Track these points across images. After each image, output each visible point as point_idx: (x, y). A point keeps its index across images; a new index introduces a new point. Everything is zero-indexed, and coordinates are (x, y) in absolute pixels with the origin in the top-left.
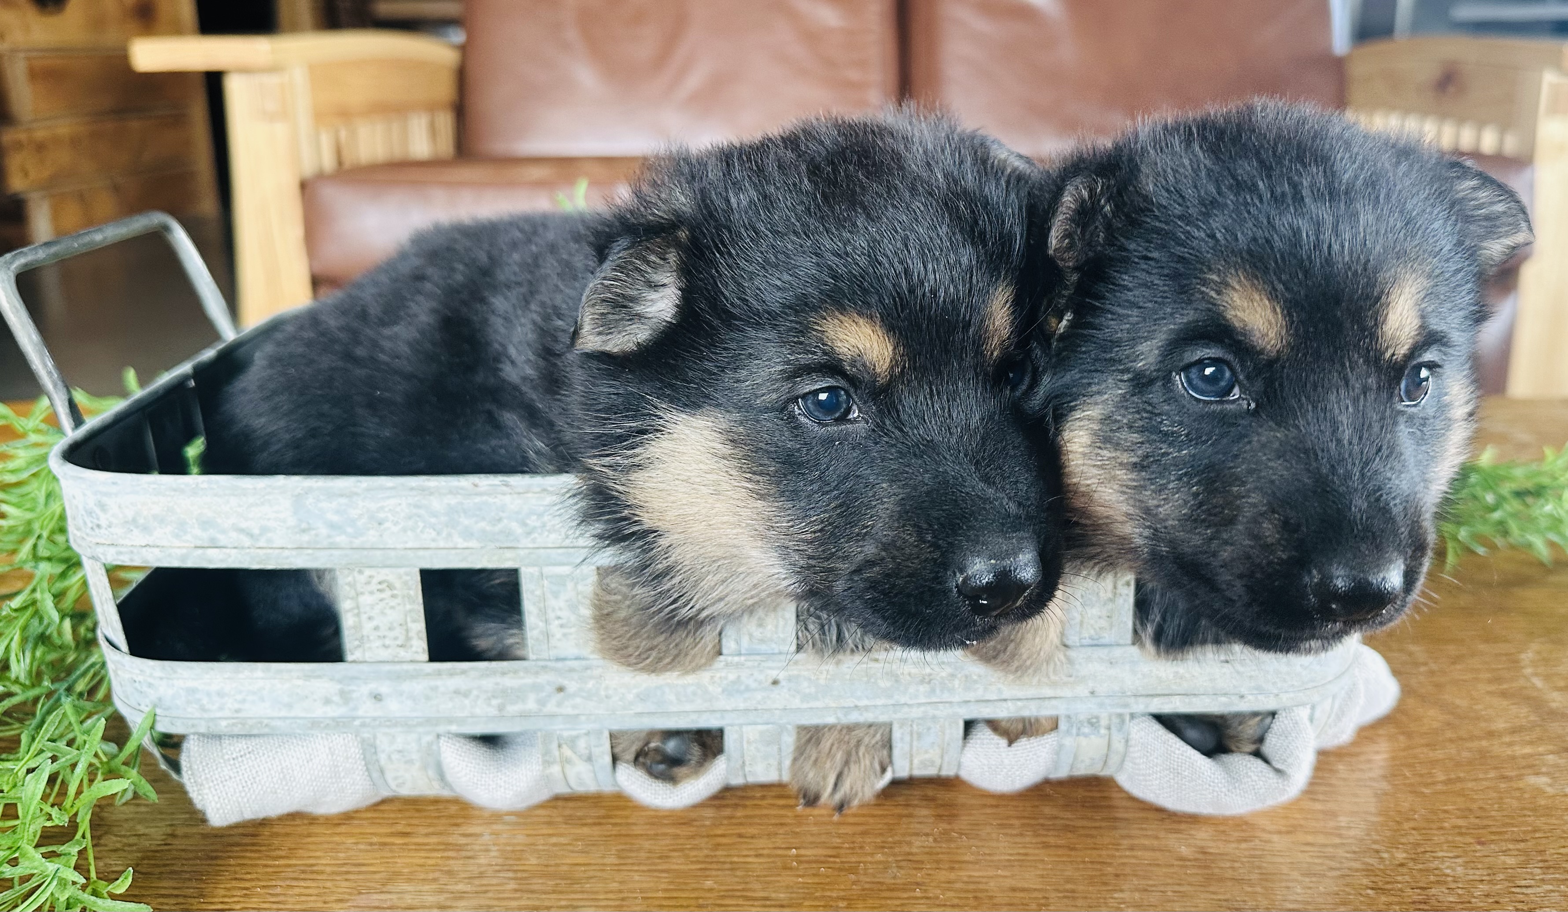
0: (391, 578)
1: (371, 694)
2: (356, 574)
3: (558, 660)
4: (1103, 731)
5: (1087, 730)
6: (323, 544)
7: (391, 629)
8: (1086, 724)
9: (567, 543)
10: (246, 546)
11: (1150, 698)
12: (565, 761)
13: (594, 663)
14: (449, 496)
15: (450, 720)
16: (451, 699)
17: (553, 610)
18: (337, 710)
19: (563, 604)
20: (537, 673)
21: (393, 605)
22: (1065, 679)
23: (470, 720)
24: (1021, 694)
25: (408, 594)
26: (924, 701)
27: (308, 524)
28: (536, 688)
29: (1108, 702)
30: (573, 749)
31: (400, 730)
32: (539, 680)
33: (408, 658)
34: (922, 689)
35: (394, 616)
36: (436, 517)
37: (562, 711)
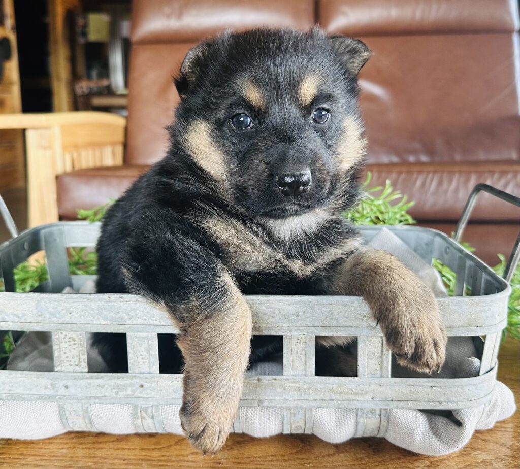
0: (74, 336)
1: (63, 385)
2: (59, 334)
3: (141, 373)
4: (377, 416)
5: (370, 416)
6: (48, 321)
7: (73, 358)
8: (370, 413)
9: (146, 323)
10: (16, 321)
11: (399, 402)
12: (143, 418)
13: (156, 375)
14: (99, 302)
15: (95, 398)
16: (96, 388)
17: (139, 352)
18: (50, 392)
19: (143, 349)
20: (132, 379)
21: (74, 347)
22: (360, 392)
23: (104, 398)
24: (340, 398)
25: (81, 343)
26: (297, 399)
27: (42, 312)
28: (131, 385)
29: (379, 403)
30: (146, 412)
31: (75, 401)
32: (132, 382)
33: (80, 370)
34: (296, 393)
35: (75, 352)
36: (93, 311)
37: (142, 396)
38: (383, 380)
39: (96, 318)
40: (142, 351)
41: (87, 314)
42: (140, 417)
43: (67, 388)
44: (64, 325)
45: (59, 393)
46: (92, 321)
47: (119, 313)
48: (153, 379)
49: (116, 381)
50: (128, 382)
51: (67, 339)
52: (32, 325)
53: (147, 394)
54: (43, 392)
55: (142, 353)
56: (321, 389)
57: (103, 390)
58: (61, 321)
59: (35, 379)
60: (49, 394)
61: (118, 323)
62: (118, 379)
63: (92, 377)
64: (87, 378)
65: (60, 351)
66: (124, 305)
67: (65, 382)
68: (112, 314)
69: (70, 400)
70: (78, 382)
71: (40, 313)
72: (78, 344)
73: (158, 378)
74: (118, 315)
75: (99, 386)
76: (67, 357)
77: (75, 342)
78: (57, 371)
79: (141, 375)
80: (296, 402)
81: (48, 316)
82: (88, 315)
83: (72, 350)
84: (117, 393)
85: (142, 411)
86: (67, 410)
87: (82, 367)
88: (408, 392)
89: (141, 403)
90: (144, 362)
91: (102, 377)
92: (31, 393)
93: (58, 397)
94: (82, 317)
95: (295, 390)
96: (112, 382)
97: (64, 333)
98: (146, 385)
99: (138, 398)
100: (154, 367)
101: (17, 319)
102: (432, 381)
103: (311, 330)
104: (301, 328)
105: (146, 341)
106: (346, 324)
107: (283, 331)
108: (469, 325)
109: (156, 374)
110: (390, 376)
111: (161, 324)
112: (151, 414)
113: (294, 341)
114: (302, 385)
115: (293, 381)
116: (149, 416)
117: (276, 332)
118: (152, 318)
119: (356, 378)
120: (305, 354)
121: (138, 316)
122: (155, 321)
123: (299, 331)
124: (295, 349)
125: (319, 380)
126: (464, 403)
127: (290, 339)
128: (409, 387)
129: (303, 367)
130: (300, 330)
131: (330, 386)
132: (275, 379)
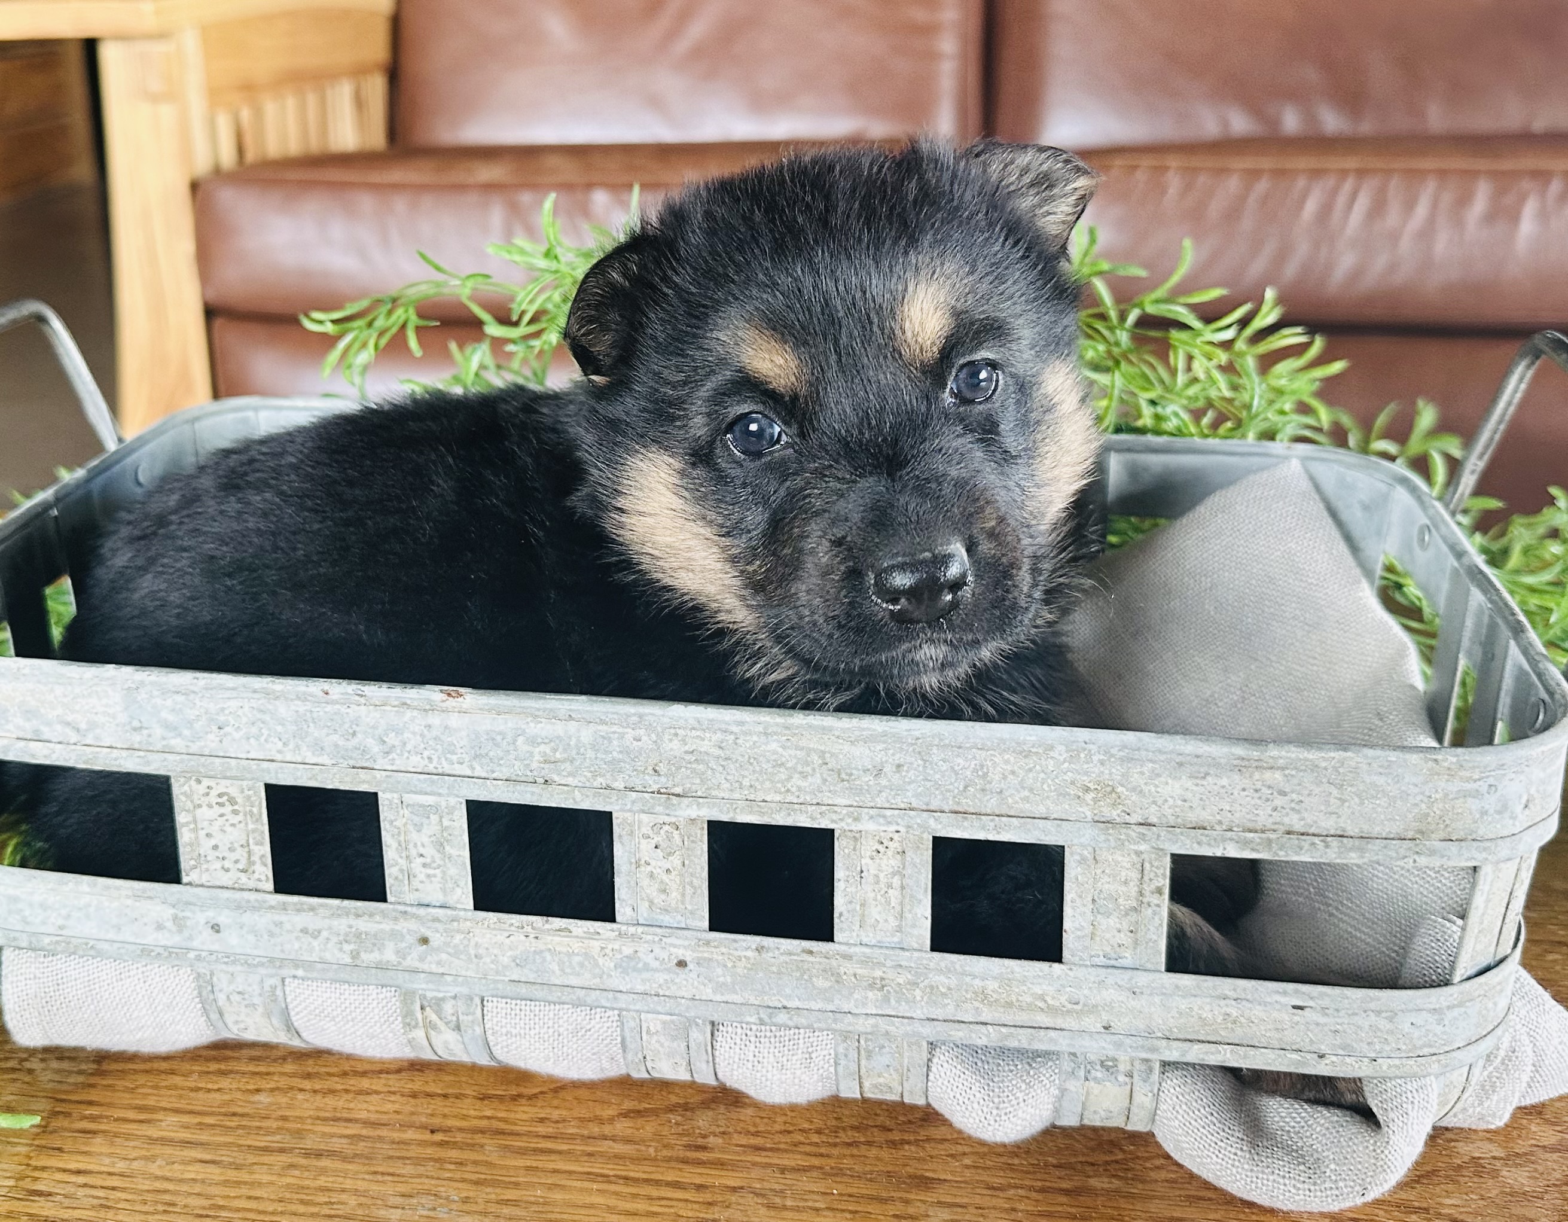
0: (233, 791)
1: (207, 923)
2: (193, 783)
3: (421, 905)
4: (1122, 1078)
5: (1099, 1075)
6: (159, 747)
7: (231, 850)
8: (1098, 1067)
9: (431, 768)
10: (72, 742)
11: (1189, 1044)
12: (429, 1026)
13: (462, 913)
14: (297, 702)
15: (296, 964)
16: (297, 938)
17: (415, 845)
18: (170, 939)
19: (426, 840)
20: (396, 919)
21: (235, 821)
22: (1070, 1006)
23: (319, 966)
24: (1008, 1019)
25: (251, 811)
26: (874, 1012)
27: (140, 721)
28: (394, 935)
29: (1128, 1041)
30: (439, 1013)
31: (239, 968)
32: (397, 927)
33: (252, 884)
34: (870, 994)
35: (236, 835)
36: (283, 725)
37: (425, 967)
38: (1142, 979)
39: (291, 746)
40: (423, 846)
41: (265, 732)
42: (421, 1024)
43: (218, 931)
44: (203, 759)
45: (195, 944)
46: (279, 752)
47: (354, 734)
48: (455, 924)
49: (352, 921)
50: (387, 926)
51: (213, 799)
52: (115, 753)
53: (439, 963)
54: (152, 938)
55: (422, 850)
56: (949, 989)
57: (315, 943)
58: (194, 749)
59: (129, 902)
60: (169, 944)
61: (352, 763)
62: (358, 916)
63: (284, 907)
64: (272, 907)
65: (195, 830)
66: (367, 715)
67: (210, 914)
68: (335, 738)
69: (226, 963)
70: (248, 918)
71: (136, 724)
72: (245, 815)
73: (468, 923)
74: (354, 742)
75: (305, 931)
76: (215, 847)
77: (236, 807)
78: (190, 884)
79: (422, 911)
80: (872, 1021)
81: (158, 731)
82: (269, 735)
83: (228, 829)
84: (355, 955)
85: (428, 1009)
86: (221, 991)
87: (256, 876)
88: (1220, 1019)
89: (424, 986)
90: (428, 876)
91: (312, 909)
92: (120, 939)
93: (192, 955)
94: (252, 740)
95: (872, 986)
96: (341, 924)
97: (206, 782)
98: (436, 939)
99: (415, 971)
100: (459, 891)
101: (74, 737)
102: (1296, 991)
103: (919, 818)
104: (888, 813)
105: (434, 818)
106: (1027, 808)
107: (835, 817)
108: (1422, 833)
109: (465, 910)
110: (1163, 968)
111: (476, 775)
112: (454, 1019)
113: (868, 846)
114: (891, 974)
115: (865, 961)
116: (447, 1023)
117: (813, 819)
118: (449, 756)
119: (1056, 965)
120: (903, 888)
121: (409, 747)
122: (456, 766)
123: (881, 820)
124: (872, 872)
125: (943, 965)
126: (1397, 1062)
127: (855, 839)
128: (1222, 1003)
129: (893, 923)
130: (884, 817)
131: (977, 982)
132: (811, 952)
